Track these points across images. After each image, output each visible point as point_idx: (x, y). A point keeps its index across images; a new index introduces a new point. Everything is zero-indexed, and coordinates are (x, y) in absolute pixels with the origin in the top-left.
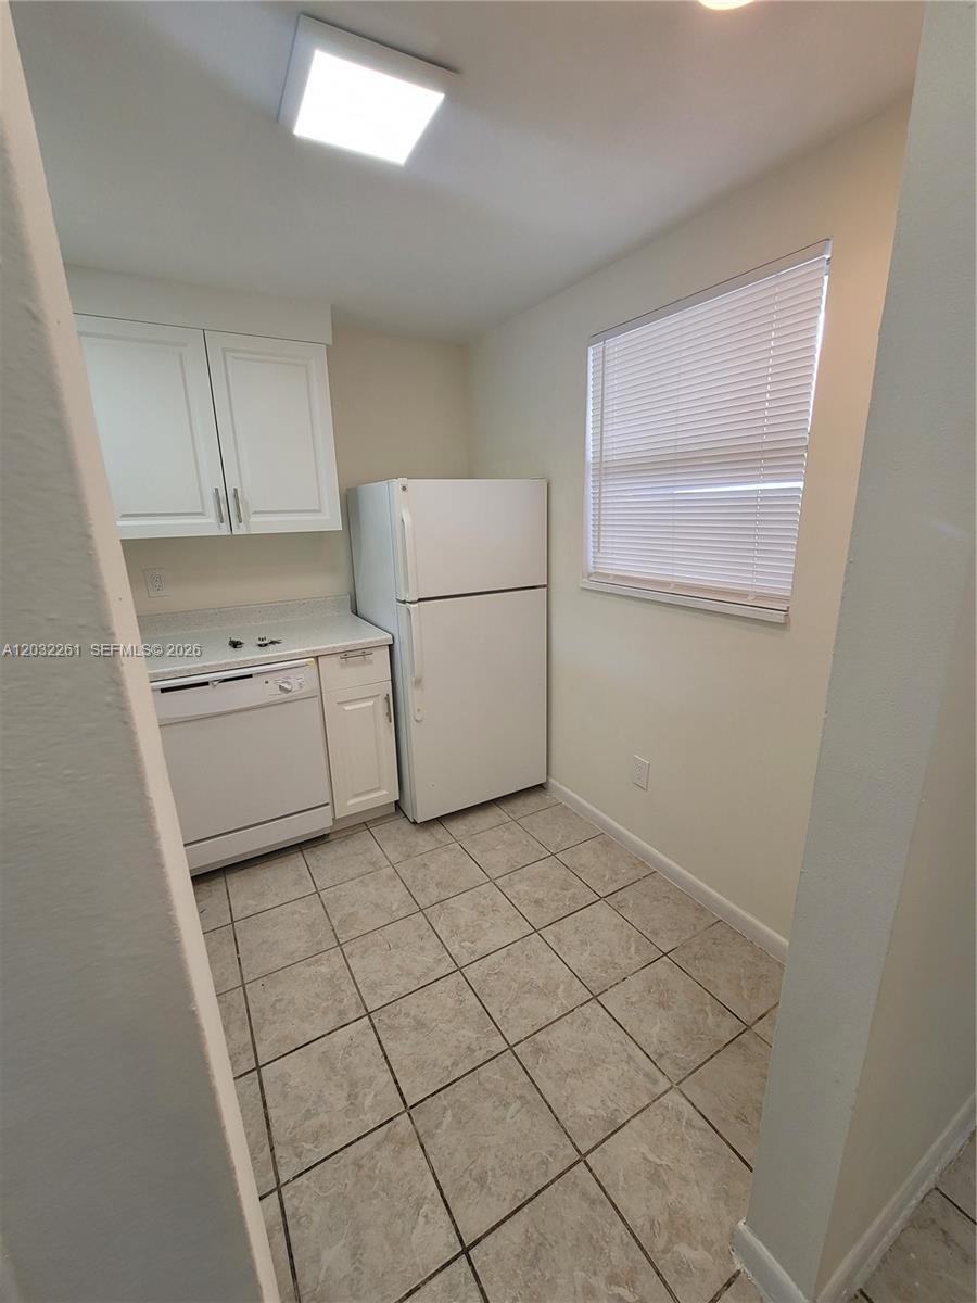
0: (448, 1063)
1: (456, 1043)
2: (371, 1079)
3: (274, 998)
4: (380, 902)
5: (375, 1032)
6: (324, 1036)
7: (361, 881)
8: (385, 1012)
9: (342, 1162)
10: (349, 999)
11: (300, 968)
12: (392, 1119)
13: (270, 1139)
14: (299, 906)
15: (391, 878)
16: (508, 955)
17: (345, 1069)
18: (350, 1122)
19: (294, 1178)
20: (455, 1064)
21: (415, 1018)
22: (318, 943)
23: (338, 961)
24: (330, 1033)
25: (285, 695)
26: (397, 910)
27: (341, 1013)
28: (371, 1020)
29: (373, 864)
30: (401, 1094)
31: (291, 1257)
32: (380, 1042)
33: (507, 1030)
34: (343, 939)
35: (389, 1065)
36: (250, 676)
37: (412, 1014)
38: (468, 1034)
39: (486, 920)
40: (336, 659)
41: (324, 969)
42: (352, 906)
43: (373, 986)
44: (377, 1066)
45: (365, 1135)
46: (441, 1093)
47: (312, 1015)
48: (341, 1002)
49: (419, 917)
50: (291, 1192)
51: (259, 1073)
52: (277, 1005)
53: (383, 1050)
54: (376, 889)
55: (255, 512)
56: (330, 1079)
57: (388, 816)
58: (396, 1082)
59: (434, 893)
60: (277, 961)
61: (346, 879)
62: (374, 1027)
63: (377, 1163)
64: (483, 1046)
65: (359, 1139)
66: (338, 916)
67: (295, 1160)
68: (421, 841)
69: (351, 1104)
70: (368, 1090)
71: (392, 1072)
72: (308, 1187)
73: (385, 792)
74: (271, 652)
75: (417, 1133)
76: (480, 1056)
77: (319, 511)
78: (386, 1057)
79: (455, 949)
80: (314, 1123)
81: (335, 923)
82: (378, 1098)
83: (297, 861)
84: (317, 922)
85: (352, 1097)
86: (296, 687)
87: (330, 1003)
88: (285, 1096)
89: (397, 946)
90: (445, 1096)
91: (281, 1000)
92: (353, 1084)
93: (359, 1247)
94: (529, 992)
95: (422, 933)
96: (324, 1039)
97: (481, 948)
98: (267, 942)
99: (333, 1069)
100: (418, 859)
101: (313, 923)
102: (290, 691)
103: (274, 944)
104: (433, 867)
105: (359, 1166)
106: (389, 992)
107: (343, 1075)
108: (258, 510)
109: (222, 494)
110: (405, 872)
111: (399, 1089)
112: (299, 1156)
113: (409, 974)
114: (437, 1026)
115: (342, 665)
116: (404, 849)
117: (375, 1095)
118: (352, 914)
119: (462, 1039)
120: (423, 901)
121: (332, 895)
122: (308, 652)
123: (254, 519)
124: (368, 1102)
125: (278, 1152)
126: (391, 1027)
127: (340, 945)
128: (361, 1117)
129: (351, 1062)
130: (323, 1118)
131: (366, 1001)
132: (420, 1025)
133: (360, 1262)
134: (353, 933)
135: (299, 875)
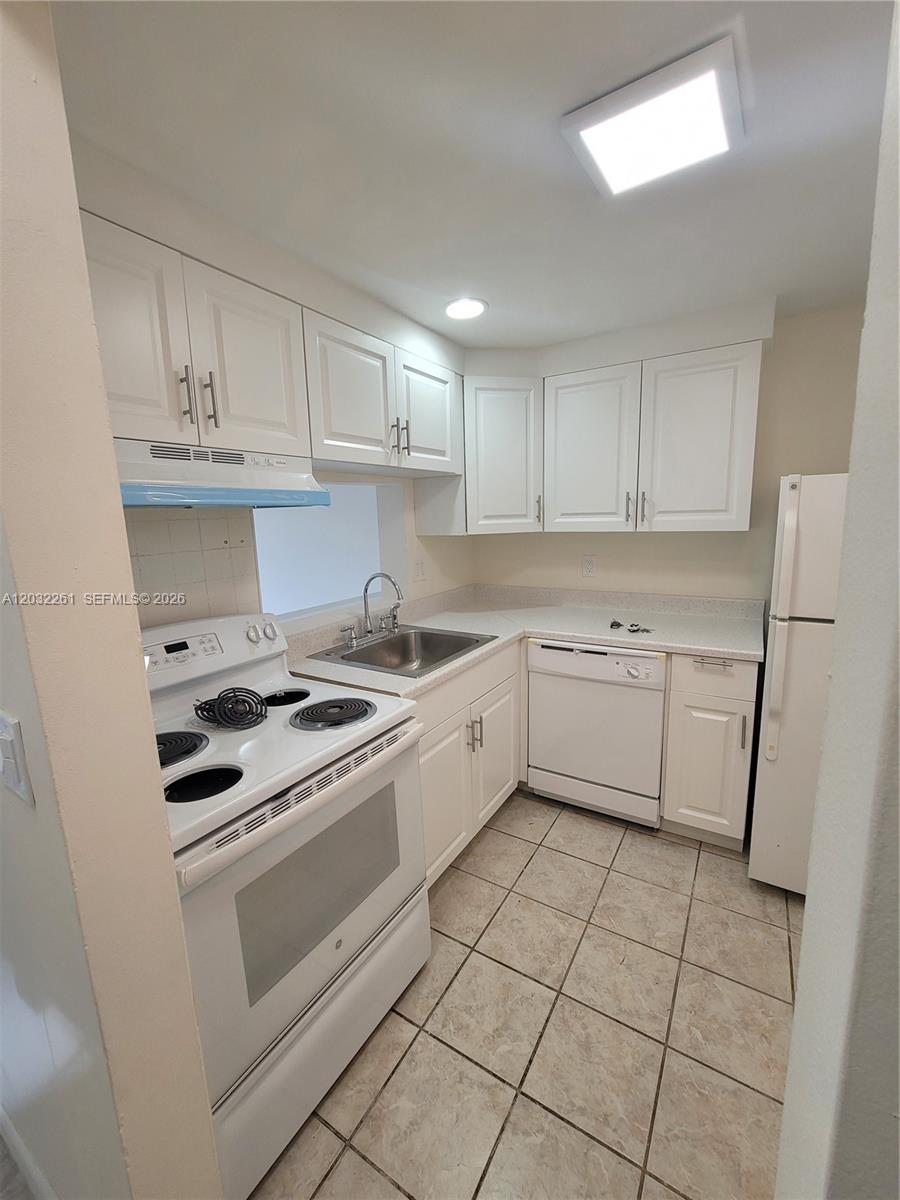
0: (579, 1103)
1: (599, 1098)
2: (518, 1038)
3: (517, 916)
4: (650, 919)
5: (552, 1010)
6: (520, 973)
7: (650, 889)
8: (571, 1004)
9: (457, 1062)
10: (557, 967)
11: (548, 912)
12: (504, 1081)
13: (442, 997)
14: (587, 869)
15: (679, 908)
16: (735, 1093)
17: (511, 1010)
18: (481, 1046)
19: (431, 1035)
20: (582, 1111)
21: (588, 1036)
22: (577, 908)
23: (576, 933)
24: (525, 975)
25: (631, 680)
26: (660, 939)
27: (543, 971)
28: (556, 998)
29: (675, 883)
30: (525, 1075)
31: (393, 1073)
32: (547, 1021)
33: (657, 1153)
34: (595, 920)
35: (538, 1044)
36: (606, 654)
37: (589, 1031)
38: (618, 1106)
39: (742, 1036)
40: (690, 660)
41: (562, 929)
42: (625, 902)
43: (581, 977)
44: (530, 1035)
45: (481, 1066)
46: (551, 1116)
47: (527, 951)
48: (551, 963)
49: (673, 964)
50: (423, 1040)
51: (470, 953)
52: (515, 923)
53: (544, 1029)
54: (657, 906)
55: (660, 512)
56: (498, 1005)
57: (731, 851)
58: (530, 1062)
59: (710, 957)
60: (540, 895)
61: (640, 877)
62: (553, 1006)
63: (470, 1094)
64: (619, 1132)
65: (476, 1064)
66: (608, 901)
67: (440, 1026)
68: (743, 899)
69: (493, 1037)
70: (509, 1042)
71: (535, 1052)
72: (431, 1049)
73: (725, 822)
74: (640, 639)
75: (509, 1115)
76: (608, 1136)
77: (725, 511)
78: (541, 1037)
79: (680, 1023)
80: (466, 1018)
81: (601, 903)
82: (511, 1056)
83: (616, 834)
84: (589, 891)
85: (498, 1032)
86: (642, 676)
87: (544, 955)
88: (469, 983)
89: (629, 967)
90: (552, 1121)
91: (519, 922)
92: (506, 1026)
93: (417, 1124)
94: (722, 1155)
95: (662, 979)
96: (518, 974)
97: (709, 1052)
98: (546, 875)
99: (505, 1000)
100: (723, 914)
101: (586, 890)
102: (636, 677)
103: (549, 881)
104: (732, 932)
105: (461, 1079)
106: (587, 994)
107: (506, 1012)
108: (662, 510)
109: (633, 496)
110: (699, 913)
111: (527, 1070)
112: (443, 1026)
113: (617, 999)
114: (598, 1064)
115: (696, 669)
116: (719, 892)
117: (510, 1052)
118: (619, 909)
119: (608, 1103)
120: (691, 953)
121: (618, 880)
122: (661, 646)
123: (659, 518)
124: (503, 1048)
125: (439, 1009)
126: (565, 1021)
127: (589, 922)
128: (490, 1053)
129: (518, 1010)
130: (472, 1022)
131: (566, 981)
132: (586, 1046)
133: (411, 1132)
134: (606, 923)
135: (608, 846)
